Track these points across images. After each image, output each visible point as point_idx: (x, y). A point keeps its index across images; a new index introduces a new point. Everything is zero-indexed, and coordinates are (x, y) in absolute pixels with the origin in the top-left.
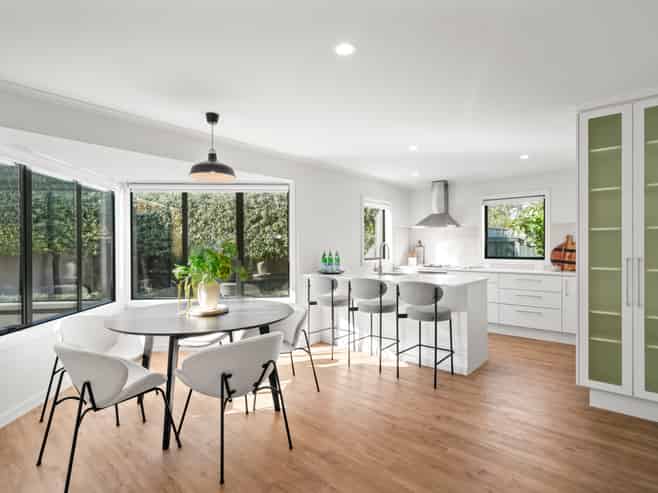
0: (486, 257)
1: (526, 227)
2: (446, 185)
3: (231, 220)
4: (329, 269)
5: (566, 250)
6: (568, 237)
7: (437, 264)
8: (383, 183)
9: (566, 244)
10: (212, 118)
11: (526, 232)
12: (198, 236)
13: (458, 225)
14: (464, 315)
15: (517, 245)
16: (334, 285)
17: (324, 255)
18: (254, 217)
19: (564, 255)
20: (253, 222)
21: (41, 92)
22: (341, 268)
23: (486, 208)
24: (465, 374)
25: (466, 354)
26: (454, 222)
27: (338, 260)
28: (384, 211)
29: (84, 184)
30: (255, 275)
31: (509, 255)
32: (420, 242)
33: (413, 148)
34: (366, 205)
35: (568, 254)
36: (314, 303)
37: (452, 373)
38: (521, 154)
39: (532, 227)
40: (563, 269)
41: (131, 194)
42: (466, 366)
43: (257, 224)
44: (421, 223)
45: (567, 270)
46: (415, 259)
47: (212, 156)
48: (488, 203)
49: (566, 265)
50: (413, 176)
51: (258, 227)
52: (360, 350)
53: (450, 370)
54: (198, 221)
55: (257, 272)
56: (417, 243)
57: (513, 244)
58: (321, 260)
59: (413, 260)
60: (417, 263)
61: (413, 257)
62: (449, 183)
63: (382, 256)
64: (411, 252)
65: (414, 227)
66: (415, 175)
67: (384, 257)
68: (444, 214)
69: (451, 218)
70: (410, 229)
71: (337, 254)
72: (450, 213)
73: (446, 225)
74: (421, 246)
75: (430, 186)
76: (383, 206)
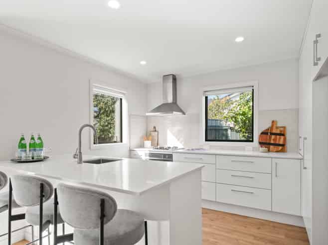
0: (207, 140)
1: (235, 118)
2: (174, 78)
5: (272, 134)
6: (273, 122)
7: (166, 146)
9: (272, 128)
11: (235, 122)
13: (184, 113)
14: (166, 224)
15: (229, 131)
17: (22, 140)
19: (270, 138)
23: (206, 98)
26: (181, 111)
28: (121, 99)
31: (224, 139)
32: (155, 128)
34: (96, 91)
35: (273, 137)
39: (240, 118)
40: (269, 151)
45: (273, 152)
46: (150, 142)
49: (271, 147)
50: (141, 64)
56: (152, 129)
57: (226, 130)
59: (148, 143)
60: (152, 145)
61: (148, 140)
62: (177, 77)
63: (119, 140)
64: (147, 136)
65: (147, 114)
66: (143, 63)
67: (121, 141)
68: (173, 103)
69: (178, 107)
70: (147, 117)
71: (40, 138)
72: (178, 103)
73: (174, 112)
74: (155, 131)
75: (162, 79)
76: (119, 95)
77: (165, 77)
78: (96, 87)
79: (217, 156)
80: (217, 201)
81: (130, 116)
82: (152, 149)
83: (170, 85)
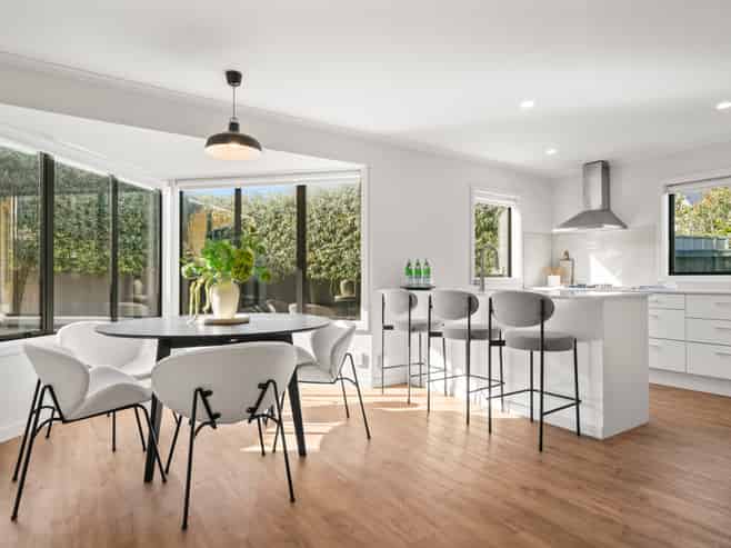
0: (671, 272)
2: (606, 168)
3: (319, 232)
4: (414, 282)
7: (589, 283)
8: (507, 170)
10: (234, 78)
12: (282, 252)
13: (625, 227)
14: (598, 346)
16: (412, 303)
17: (409, 265)
18: (346, 228)
20: (345, 234)
21: (64, 66)
22: (432, 282)
23: (671, 197)
24: (600, 436)
25: (601, 406)
26: (618, 222)
27: (428, 272)
28: (510, 209)
29: (121, 179)
30: (337, 297)
32: (566, 253)
33: (528, 104)
34: (478, 199)
36: (390, 328)
37: (578, 433)
38: (720, 101)
41: (181, 193)
42: (600, 425)
43: (349, 237)
44: (566, 225)
46: (559, 277)
47: (234, 126)
48: (673, 190)
50: (547, 154)
51: (352, 241)
52: (452, 395)
53: (575, 429)
54: (282, 234)
55: (340, 293)
56: (562, 255)
58: (404, 271)
59: (555, 279)
60: (562, 282)
61: (555, 274)
62: (611, 164)
63: (506, 273)
64: (553, 268)
65: (555, 231)
66: (551, 152)
67: (510, 275)
68: (603, 211)
69: (614, 216)
70: (552, 235)
71: (427, 264)
72: (612, 209)
73: (606, 226)
74: (568, 259)
75: (581, 171)
76: (507, 202)
77: (588, 166)
78: (480, 195)
79: (688, 297)
80: (688, 371)
81: (524, 234)
82: (562, 288)
83: (596, 180)
